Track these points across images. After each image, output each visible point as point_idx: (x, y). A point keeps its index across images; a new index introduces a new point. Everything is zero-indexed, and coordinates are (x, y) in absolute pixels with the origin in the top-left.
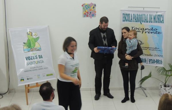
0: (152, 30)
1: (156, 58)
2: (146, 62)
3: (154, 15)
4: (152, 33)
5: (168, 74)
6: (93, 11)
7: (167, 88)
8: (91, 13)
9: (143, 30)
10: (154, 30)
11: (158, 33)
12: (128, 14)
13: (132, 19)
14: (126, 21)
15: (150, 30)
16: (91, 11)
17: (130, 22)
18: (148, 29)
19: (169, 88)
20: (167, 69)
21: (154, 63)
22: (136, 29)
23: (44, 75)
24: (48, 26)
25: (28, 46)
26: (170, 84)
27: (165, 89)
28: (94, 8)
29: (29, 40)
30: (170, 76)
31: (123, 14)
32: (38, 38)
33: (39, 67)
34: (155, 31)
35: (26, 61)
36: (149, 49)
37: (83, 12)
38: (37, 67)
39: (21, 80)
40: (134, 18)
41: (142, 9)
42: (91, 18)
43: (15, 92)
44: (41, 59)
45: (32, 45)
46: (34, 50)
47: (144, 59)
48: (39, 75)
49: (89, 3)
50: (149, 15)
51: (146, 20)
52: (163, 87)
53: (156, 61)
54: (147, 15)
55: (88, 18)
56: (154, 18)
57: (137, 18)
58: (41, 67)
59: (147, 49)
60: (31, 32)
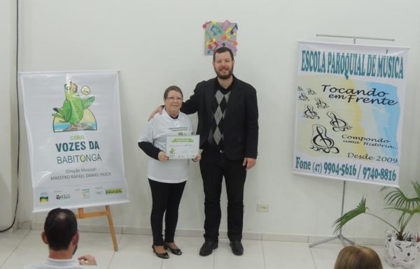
0: (373, 94)
1: (380, 166)
2: (354, 175)
3: (381, 57)
4: (373, 101)
5: (411, 209)
6: (229, 41)
7: (404, 244)
9: (351, 94)
10: (378, 94)
11: (389, 103)
12: (316, 52)
13: (324, 66)
14: (309, 70)
15: (368, 94)
16: (225, 42)
17: (319, 73)
18: (364, 91)
19: (410, 243)
20: (410, 197)
21: (376, 177)
22: (333, 90)
23: (100, 190)
24: (119, 72)
25: (64, 117)
26: (415, 235)
27: (398, 246)
28: (232, 33)
29: (67, 102)
30: (412, 213)
31: (304, 52)
32: (92, 99)
33: (88, 170)
34: (381, 98)
35: (58, 154)
36: (363, 141)
37: (205, 44)
38: (83, 170)
39: (41, 198)
40: (329, 64)
41: (350, 42)
43: (31, 229)
44: (95, 151)
45: (76, 116)
46: (78, 128)
47: (351, 167)
48: (87, 191)
49: (222, 21)
50: (366, 57)
51: (359, 68)
52: (394, 239)
53: (379, 172)
54: (361, 56)
56: (380, 66)
57: (338, 63)
58: (94, 170)
59: (360, 141)
60: (74, 84)
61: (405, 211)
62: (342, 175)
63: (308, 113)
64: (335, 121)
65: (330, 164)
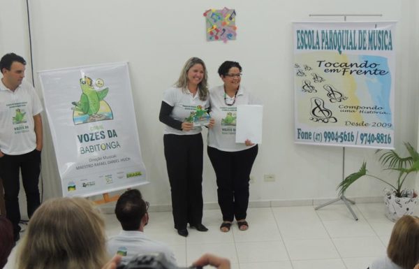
0: (365, 66)
1: (375, 131)
2: (352, 140)
3: (370, 32)
4: (365, 73)
5: (404, 167)
6: (228, 26)
7: (403, 200)
8: (224, 30)
9: (345, 67)
10: (370, 66)
11: (380, 73)
12: (310, 31)
13: (318, 43)
14: (304, 48)
15: (360, 66)
16: (225, 27)
17: (314, 50)
18: (356, 64)
19: (407, 199)
20: (402, 156)
21: (373, 142)
22: (328, 65)
23: (121, 175)
24: (128, 63)
25: (82, 110)
26: (410, 191)
27: (398, 202)
28: (231, 18)
29: (84, 96)
30: (408, 172)
31: (298, 32)
32: (106, 91)
33: (109, 157)
34: (373, 69)
35: (79, 145)
36: (359, 110)
37: (207, 30)
38: (105, 158)
39: (69, 188)
40: (323, 41)
41: (341, 20)
42: (225, 41)
44: (114, 139)
45: (92, 108)
46: (97, 119)
47: (349, 134)
48: (109, 176)
49: (221, 8)
50: (357, 32)
51: (351, 43)
52: (393, 196)
53: (376, 136)
54: (353, 32)
55: (219, 43)
56: (370, 40)
57: (331, 40)
58: (114, 156)
59: (355, 110)
60: (89, 78)
61: (402, 170)
62: (341, 142)
63: (306, 87)
64: (331, 93)
65: (329, 133)
